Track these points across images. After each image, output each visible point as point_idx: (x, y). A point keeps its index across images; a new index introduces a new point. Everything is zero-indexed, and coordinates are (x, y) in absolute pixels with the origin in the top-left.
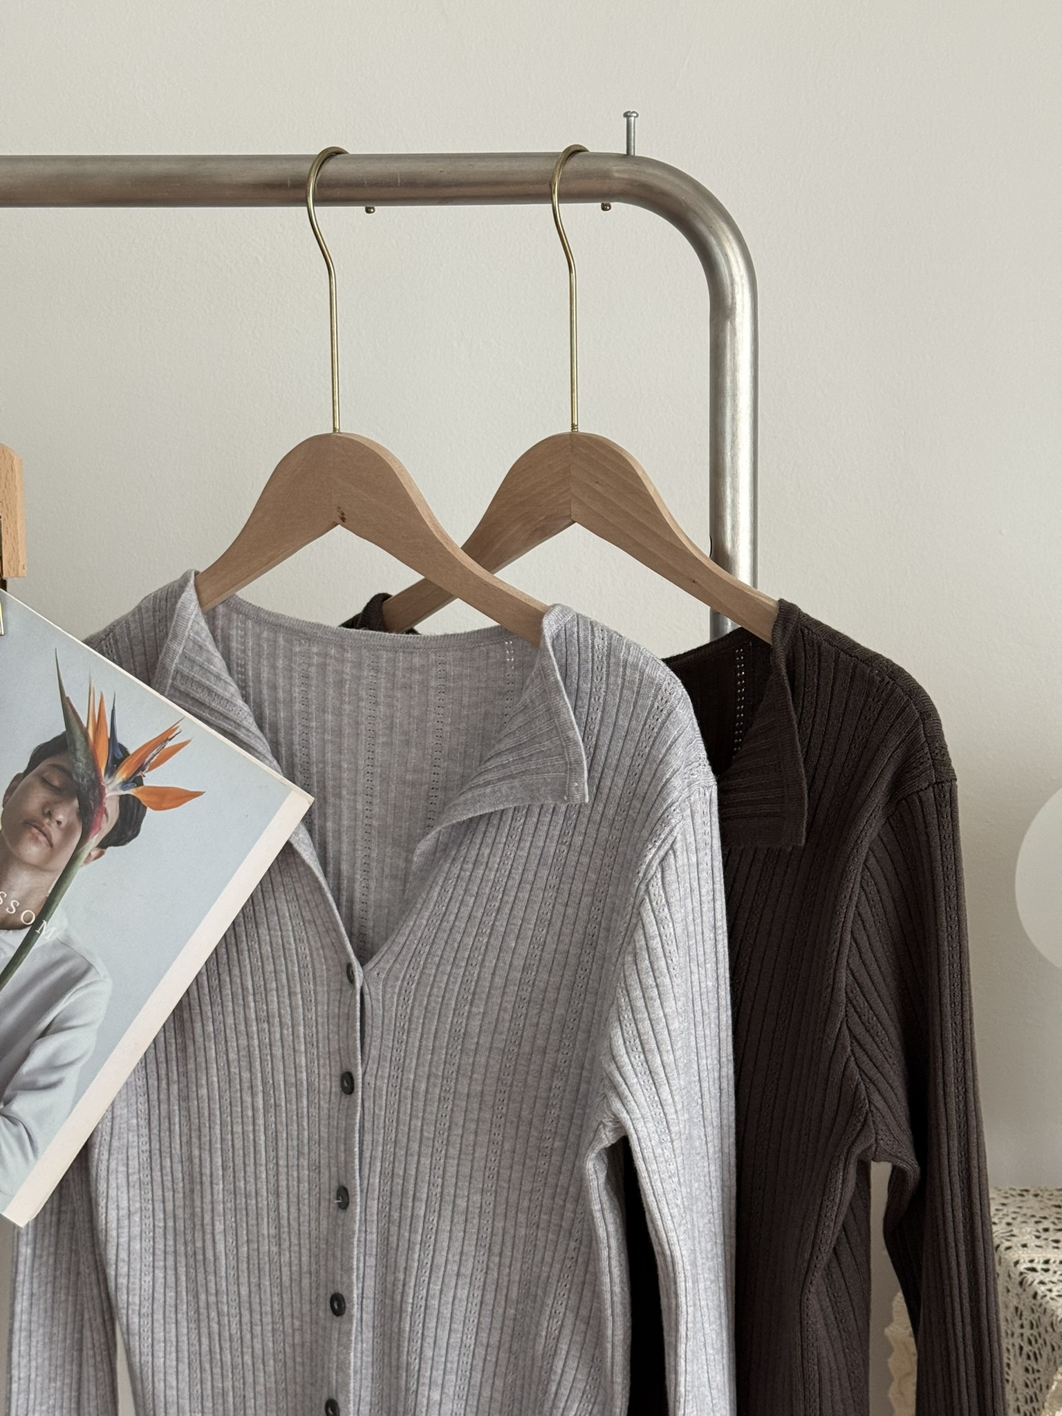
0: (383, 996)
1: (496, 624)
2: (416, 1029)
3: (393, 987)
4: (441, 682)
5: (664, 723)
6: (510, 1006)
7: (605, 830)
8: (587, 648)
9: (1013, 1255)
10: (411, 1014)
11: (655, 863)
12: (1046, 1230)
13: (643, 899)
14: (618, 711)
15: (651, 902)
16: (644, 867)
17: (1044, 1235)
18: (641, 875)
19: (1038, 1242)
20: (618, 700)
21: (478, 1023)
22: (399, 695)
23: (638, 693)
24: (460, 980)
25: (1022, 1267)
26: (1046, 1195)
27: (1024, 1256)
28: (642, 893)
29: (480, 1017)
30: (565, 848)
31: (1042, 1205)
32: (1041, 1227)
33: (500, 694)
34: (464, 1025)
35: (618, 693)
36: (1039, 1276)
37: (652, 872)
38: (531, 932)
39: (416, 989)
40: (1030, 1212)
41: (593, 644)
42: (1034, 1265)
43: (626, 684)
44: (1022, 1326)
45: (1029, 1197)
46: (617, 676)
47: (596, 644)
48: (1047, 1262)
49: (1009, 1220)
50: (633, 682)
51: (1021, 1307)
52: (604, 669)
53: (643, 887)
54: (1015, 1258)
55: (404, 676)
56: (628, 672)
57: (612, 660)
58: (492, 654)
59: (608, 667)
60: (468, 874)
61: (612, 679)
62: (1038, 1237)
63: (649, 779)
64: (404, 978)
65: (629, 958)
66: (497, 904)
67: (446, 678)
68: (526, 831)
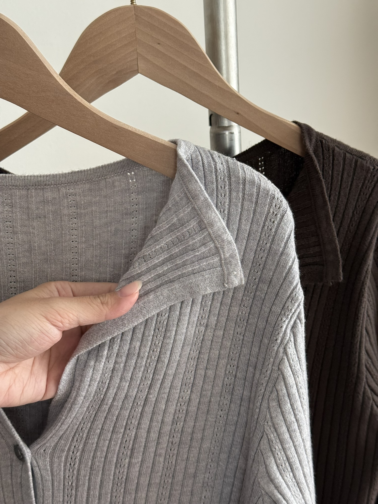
0: (51, 466)
1: (124, 158)
2: (84, 484)
3: (60, 457)
4: (73, 209)
5: (279, 224)
6: (163, 452)
7: (235, 309)
8: (211, 172)
10: (78, 474)
11: (289, 331)
13: (282, 359)
14: (240, 219)
15: (288, 360)
16: (281, 335)
18: (279, 341)
20: (240, 210)
21: (137, 469)
22: (35, 224)
23: (257, 202)
24: (119, 442)
28: (281, 354)
29: (138, 465)
30: (203, 329)
33: (126, 214)
34: (125, 473)
35: (240, 205)
37: (288, 338)
38: (177, 395)
39: (81, 455)
41: (216, 168)
43: (246, 197)
46: (238, 192)
47: (218, 168)
50: (252, 195)
52: (227, 187)
53: (281, 350)
55: (38, 208)
56: (247, 186)
57: (233, 179)
58: (117, 184)
59: (230, 185)
60: (122, 365)
61: (234, 194)
63: (273, 268)
64: (69, 449)
65: (274, 404)
66: (149, 382)
67: (77, 206)
68: (171, 323)
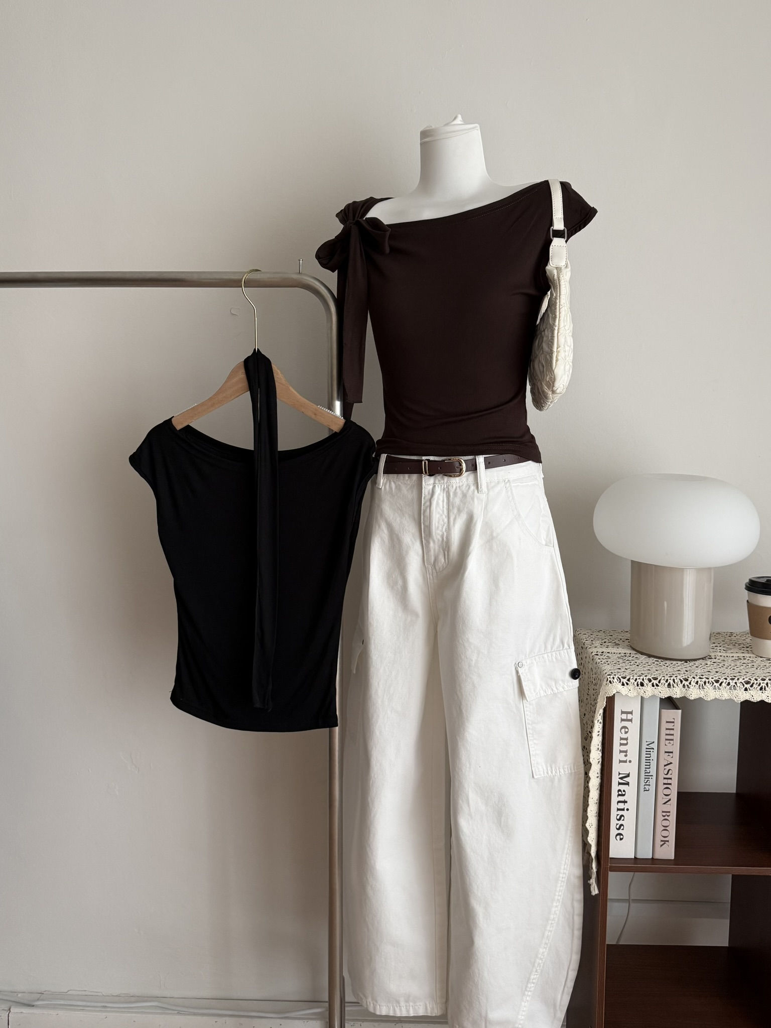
9: (591, 650)
12: (605, 642)
17: (604, 644)
19: (601, 646)
25: (593, 654)
26: (608, 632)
27: (594, 650)
31: (605, 635)
32: (603, 641)
36: (598, 657)
40: (601, 637)
42: (598, 653)
44: (593, 674)
45: (602, 632)
48: (603, 652)
49: (593, 639)
51: (593, 668)
54: (592, 651)
62: (601, 645)
